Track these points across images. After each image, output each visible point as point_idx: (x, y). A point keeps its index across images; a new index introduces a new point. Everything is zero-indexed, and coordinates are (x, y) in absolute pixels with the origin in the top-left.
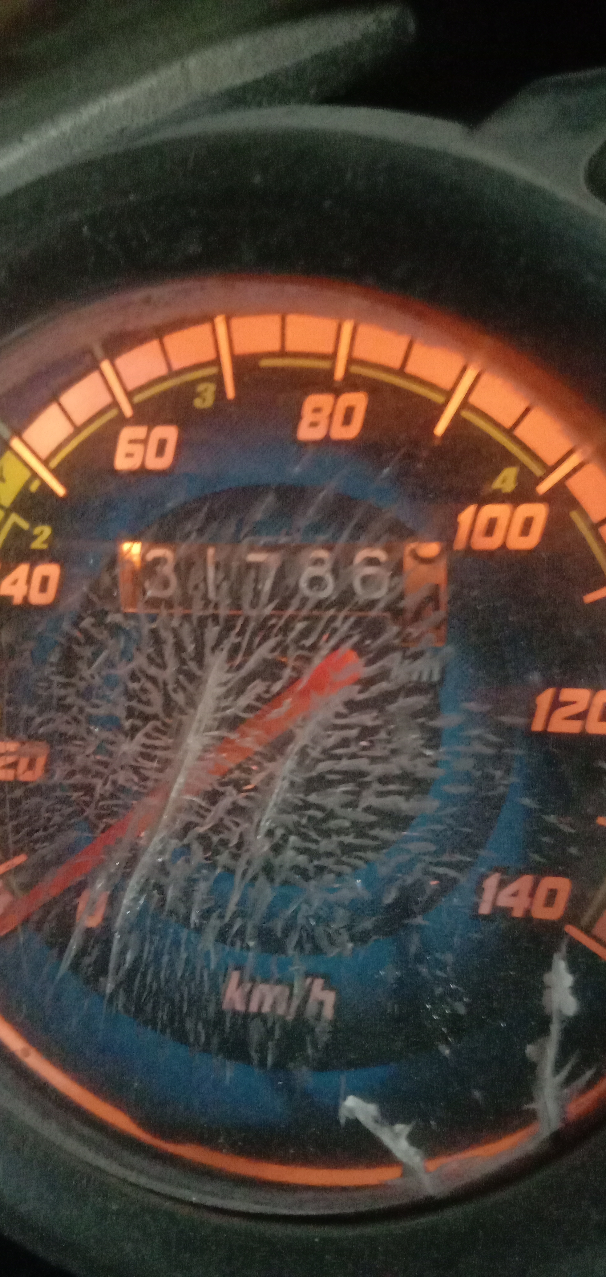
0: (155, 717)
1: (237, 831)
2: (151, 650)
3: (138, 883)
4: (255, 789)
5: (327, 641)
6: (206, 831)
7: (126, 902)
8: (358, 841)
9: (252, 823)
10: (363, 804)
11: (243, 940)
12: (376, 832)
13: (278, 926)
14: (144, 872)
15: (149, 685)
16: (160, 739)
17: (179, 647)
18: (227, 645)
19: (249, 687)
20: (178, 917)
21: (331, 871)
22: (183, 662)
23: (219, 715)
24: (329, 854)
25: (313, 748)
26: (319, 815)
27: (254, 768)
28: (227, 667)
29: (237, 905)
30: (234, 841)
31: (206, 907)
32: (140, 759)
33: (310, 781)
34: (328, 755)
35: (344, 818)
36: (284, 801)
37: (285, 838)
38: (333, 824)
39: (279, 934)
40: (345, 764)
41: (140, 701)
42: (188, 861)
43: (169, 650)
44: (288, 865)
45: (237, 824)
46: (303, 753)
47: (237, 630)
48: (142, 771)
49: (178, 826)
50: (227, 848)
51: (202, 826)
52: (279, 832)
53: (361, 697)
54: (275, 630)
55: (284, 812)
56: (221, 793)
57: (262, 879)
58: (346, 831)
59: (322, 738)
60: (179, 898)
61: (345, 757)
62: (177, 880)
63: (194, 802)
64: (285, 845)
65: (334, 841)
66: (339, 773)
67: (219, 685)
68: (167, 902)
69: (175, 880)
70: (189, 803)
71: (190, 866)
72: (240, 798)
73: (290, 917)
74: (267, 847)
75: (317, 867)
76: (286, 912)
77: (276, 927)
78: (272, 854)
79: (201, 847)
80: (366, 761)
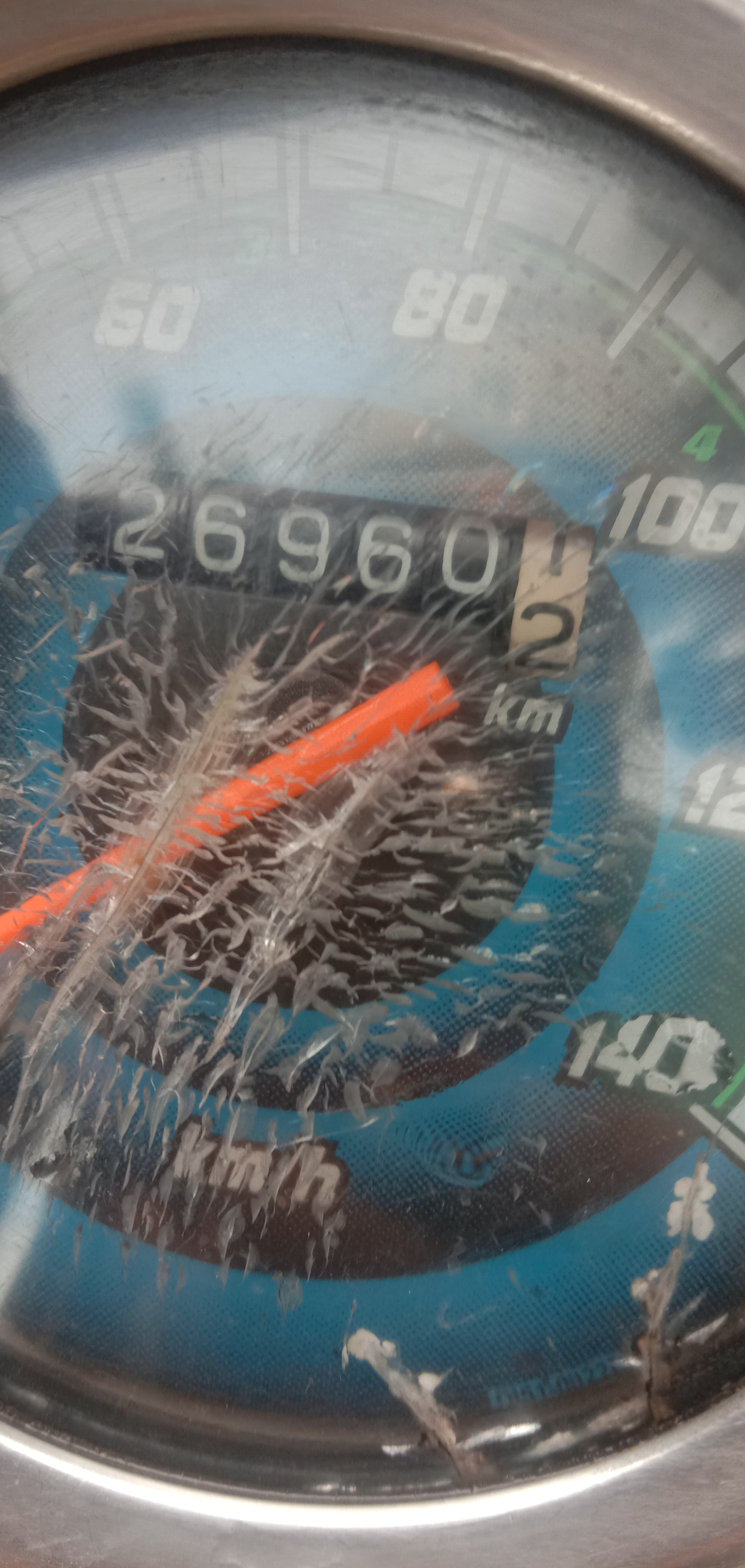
0: (134, 735)
1: (244, 926)
2: (138, 630)
3: (74, 989)
4: (281, 866)
6: (194, 922)
7: (51, 1015)
8: (430, 959)
9: (269, 916)
10: (448, 907)
11: (230, 1090)
12: (459, 950)
13: (290, 1075)
14: (87, 974)
15: (128, 685)
16: (137, 771)
17: (186, 632)
18: (264, 637)
19: (292, 708)
20: (132, 1048)
21: (381, 1000)
22: (187, 652)
23: (237, 745)
24: (381, 975)
25: (380, 813)
26: (378, 915)
27: (285, 832)
28: (259, 669)
29: (226, 1039)
30: (237, 941)
31: (177, 1036)
32: (100, 799)
33: (367, 863)
34: (403, 823)
35: (414, 924)
36: (322, 887)
37: (317, 945)
38: (396, 931)
39: (288, 1088)
40: (425, 843)
41: (112, 709)
42: (160, 964)
43: (166, 632)
44: (316, 987)
45: (245, 916)
46: (363, 816)
48: (104, 818)
50: (225, 951)
51: (189, 913)
52: (309, 935)
54: (346, 621)
55: (321, 904)
56: (225, 866)
57: (273, 1001)
58: (415, 944)
59: (397, 798)
60: (139, 1019)
61: (430, 832)
62: (137, 991)
63: (180, 874)
64: (317, 955)
65: (393, 958)
66: (417, 854)
67: (242, 698)
68: (117, 1022)
69: (133, 990)
70: (170, 874)
71: (161, 971)
72: (255, 877)
73: (309, 1061)
74: (287, 955)
75: (359, 992)
76: (305, 1054)
77: (286, 1075)
78: (293, 966)
79: (183, 944)
80: (462, 841)
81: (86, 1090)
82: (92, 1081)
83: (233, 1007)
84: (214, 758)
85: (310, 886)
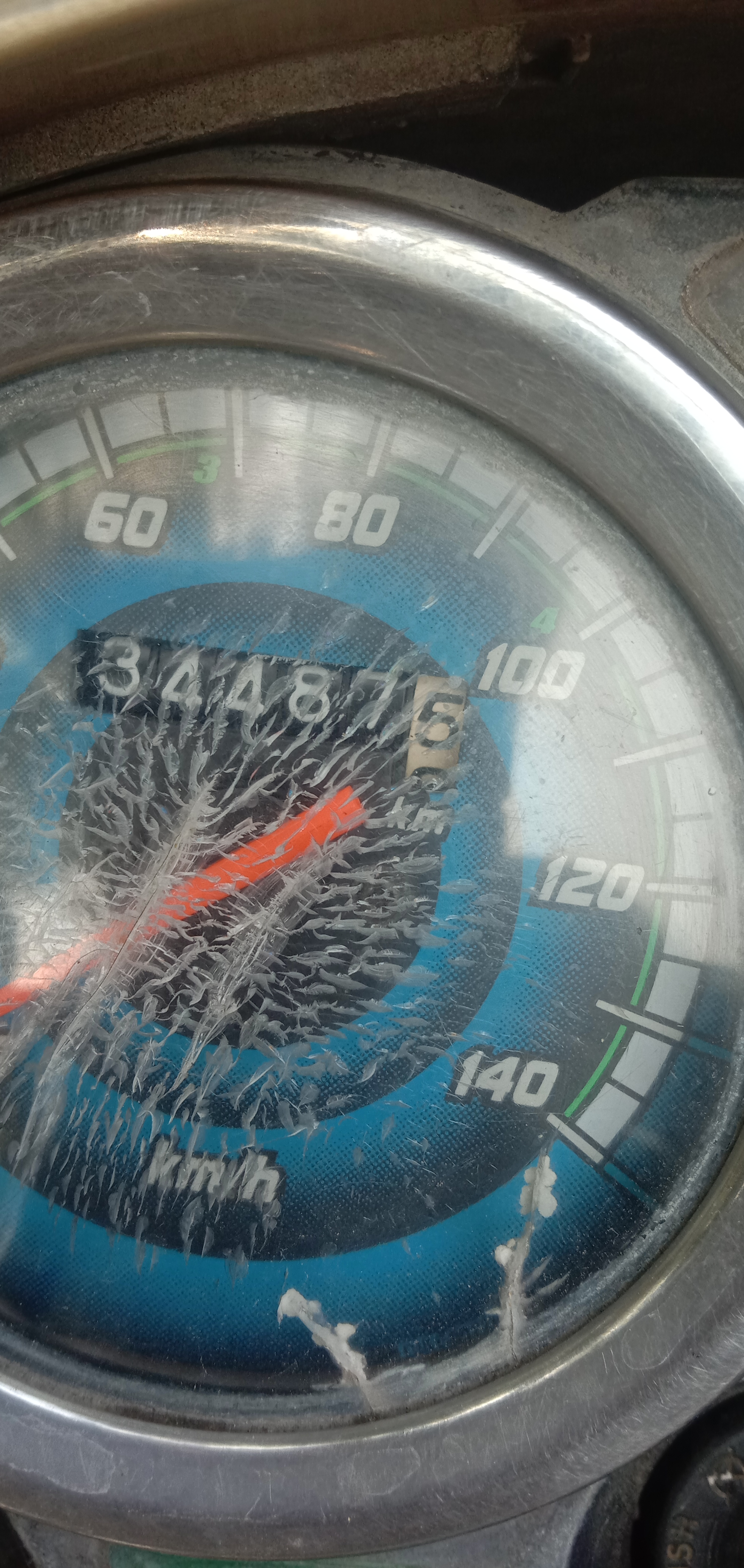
0: (120, 846)
1: (202, 987)
2: (124, 770)
3: (73, 1035)
4: (230, 942)
5: (335, 784)
6: (165, 985)
7: (56, 1056)
8: (341, 1009)
9: (221, 979)
10: (353, 970)
11: (192, 1110)
12: (363, 1003)
14: (83, 1025)
15: (116, 810)
16: (123, 874)
17: (160, 771)
18: (218, 773)
19: (237, 826)
20: (117, 1080)
21: (304, 1041)
22: (161, 786)
23: (197, 854)
24: (305, 1022)
25: (303, 902)
26: (302, 977)
27: (231, 917)
28: (214, 799)
29: (191, 1071)
30: (197, 998)
31: (150, 1070)
33: (293, 938)
34: (319, 909)
35: (330, 984)
36: (261, 956)
37: (257, 1000)
38: (317, 988)
40: (337, 924)
41: (103, 827)
42: (139, 1017)
43: (145, 772)
44: (256, 1031)
45: (203, 979)
46: (291, 905)
47: (232, 758)
49: (132, 974)
50: (188, 1006)
51: (161, 978)
52: (251, 993)
53: (365, 850)
54: (276, 765)
55: (259, 970)
56: (188, 943)
57: (224, 1042)
58: (330, 998)
59: (316, 892)
60: (122, 1058)
61: (340, 915)
62: (122, 1037)
63: (154, 949)
64: (257, 1008)
65: (314, 1008)
66: (330, 932)
67: (201, 819)
68: (106, 1060)
69: (119, 1036)
70: (146, 949)
71: (139, 1022)
72: (211, 951)
73: (252, 1087)
74: (234, 1008)
75: (290, 1035)
76: (248, 1082)
77: (234, 1098)
78: (239, 1015)
79: (156, 1002)
80: (363, 922)
81: (81, 1113)
82: (86, 1106)
83: (194, 1048)
84: (180, 862)
85: (252, 955)
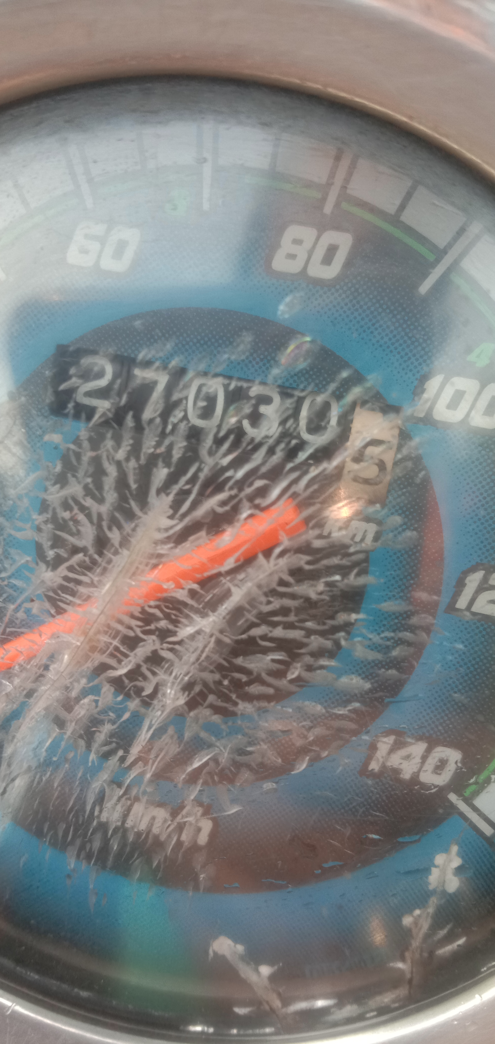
0: (84, 550)
1: (154, 681)
2: (89, 480)
3: (38, 713)
4: (180, 643)
6: (121, 676)
7: (23, 730)
9: (171, 674)
10: (293, 674)
11: (140, 785)
13: (181, 778)
14: (47, 705)
15: (81, 517)
16: (85, 575)
17: (122, 483)
18: (175, 489)
19: (192, 538)
22: (123, 498)
23: (154, 561)
24: (245, 717)
25: (249, 611)
26: (244, 678)
27: (183, 620)
28: (171, 512)
29: (139, 752)
30: (149, 690)
31: (106, 748)
32: (60, 592)
33: (238, 643)
34: (264, 618)
35: (269, 685)
36: (207, 657)
37: (203, 695)
38: (256, 689)
40: (279, 632)
41: (69, 532)
42: (96, 702)
43: (109, 484)
44: (200, 723)
45: (154, 674)
46: (238, 612)
47: (188, 476)
48: (60, 604)
49: (89, 665)
50: (140, 696)
51: (117, 670)
52: (197, 689)
53: (309, 567)
54: (231, 483)
55: (206, 669)
56: (142, 640)
57: (171, 731)
58: (268, 698)
59: (261, 602)
61: (282, 625)
62: (81, 718)
63: (111, 644)
64: (201, 702)
65: (253, 706)
66: (271, 640)
67: (159, 530)
68: (66, 737)
69: (78, 717)
70: (105, 643)
71: (97, 707)
72: (162, 649)
73: (194, 769)
74: (182, 701)
75: (229, 728)
76: (191, 764)
78: (186, 708)
79: (112, 690)
80: (303, 633)
81: (44, 779)
82: (49, 773)
83: (144, 732)
84: (137, 568)
85: (200, 656)
